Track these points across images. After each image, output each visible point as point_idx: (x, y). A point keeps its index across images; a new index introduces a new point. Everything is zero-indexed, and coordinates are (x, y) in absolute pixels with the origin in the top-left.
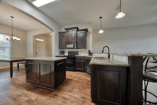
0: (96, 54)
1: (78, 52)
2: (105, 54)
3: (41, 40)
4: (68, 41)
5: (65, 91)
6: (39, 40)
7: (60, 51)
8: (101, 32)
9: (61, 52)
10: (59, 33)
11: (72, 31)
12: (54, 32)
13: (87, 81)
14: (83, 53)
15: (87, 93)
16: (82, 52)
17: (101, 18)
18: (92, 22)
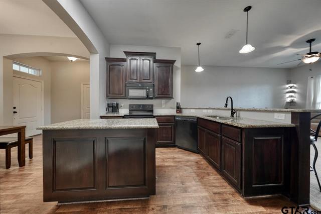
0: (192, 110)
1: (152, 106)
2: (212, 110)
3: (30, 70)
4: (134, 81)
5: (173, 192)
6: (24, 70)
7: (108, 104)
8: (199, 69)
9: (109, 106)
10: (108, 60)
11: (143, 60)
12: (98, 55)
13: (193, 163)
14: (163, 108)
15: (213, 183)
16: (160, 106)
17: (199, 44)
18: (180, 48)
